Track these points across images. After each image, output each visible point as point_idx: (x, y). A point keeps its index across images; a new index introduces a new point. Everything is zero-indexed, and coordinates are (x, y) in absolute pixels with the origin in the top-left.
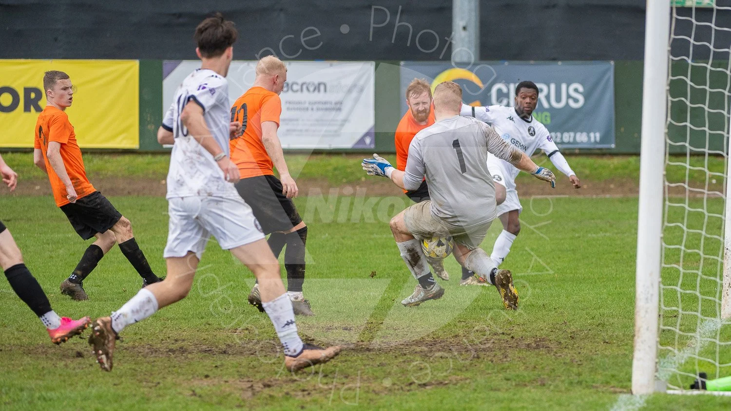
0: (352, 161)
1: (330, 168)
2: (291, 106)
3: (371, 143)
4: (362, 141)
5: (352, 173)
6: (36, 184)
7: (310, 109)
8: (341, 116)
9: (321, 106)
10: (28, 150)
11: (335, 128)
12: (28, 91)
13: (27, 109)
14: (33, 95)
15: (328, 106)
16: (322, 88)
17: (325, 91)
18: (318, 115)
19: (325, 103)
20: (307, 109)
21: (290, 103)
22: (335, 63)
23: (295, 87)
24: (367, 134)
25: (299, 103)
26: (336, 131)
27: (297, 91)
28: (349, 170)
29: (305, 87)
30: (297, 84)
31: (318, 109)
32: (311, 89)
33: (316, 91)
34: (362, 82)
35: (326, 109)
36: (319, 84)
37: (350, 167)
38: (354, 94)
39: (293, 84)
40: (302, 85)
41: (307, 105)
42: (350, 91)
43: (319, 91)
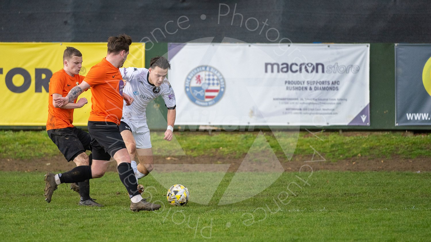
0: (349, 138)
1: (328, 145)
2: (291, 86)
3: (366, 121)
4: (358, 118)
5: (349, 150)
6: (47, 161)
7: (308, 88)
8: (339, 95)
9: (319, 86)
10: (39, 128)
11: (332, 107)
12: (39, 72)
13: (38, 89)
14: (44, 76)
15: (326, 86)
16: (320, 67)
17: (323, 71)
18: (315, 94)
19: (323, 83)
20: (306, 88)
21: (289, 83)
22: (332, 45)
23: (294, 68)
24: (362, 113)
25: (298, 82)
26: (333, 110)
27: (296, 71)
28: (346, 147)
29: (303, 67)
30: (296, 65)
31: (316, 89)
32: (310, 69)
33: (315, 72)
34: (357, 63)
35: (324, 89)
36: (317, 65)
37: (347, 144)
38: (351, 74)
39: (292, 64)
40: (301, 65)
41: (306, 85)
42: (346, 71)
43: (317, 72)
